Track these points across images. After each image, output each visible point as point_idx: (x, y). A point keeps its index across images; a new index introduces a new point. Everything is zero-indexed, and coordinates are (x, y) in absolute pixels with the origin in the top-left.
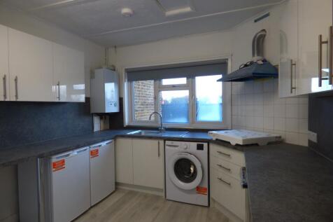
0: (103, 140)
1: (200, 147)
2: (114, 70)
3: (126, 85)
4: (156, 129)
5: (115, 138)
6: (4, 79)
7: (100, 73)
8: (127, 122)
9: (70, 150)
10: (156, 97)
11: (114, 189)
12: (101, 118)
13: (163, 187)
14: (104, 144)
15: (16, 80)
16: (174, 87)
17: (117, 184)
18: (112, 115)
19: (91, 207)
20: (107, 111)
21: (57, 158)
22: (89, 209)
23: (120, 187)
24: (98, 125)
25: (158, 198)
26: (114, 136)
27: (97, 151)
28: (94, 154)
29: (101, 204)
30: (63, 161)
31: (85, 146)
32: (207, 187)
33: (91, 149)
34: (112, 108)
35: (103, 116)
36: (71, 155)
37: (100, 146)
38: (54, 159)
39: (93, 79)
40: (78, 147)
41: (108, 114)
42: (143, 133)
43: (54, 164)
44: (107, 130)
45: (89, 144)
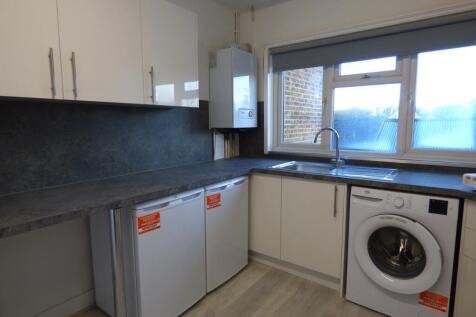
0: (229, 178)
1: (438, 208)
2: (250, 51)
3: (270, 78)
4: (326, 160)
5: (249, 174)
6: (51, 57)
7: (225, 57)
8: (269, 145)
9: (168, 195)
10: (327, 101)
11: (246, 263)
12: (226, 138)
13: (339, 274)
14: (230, 184)
15: (72, 60)
16: (367, 79)
17: (251, 253)
18: (244, 133)
19: (208, 294)
20: (237, 125)
21: (146, 209)
22: (204, 298)
23: (257, 259)
24: (220, 149)
25: (328, 293)
26: (248, 169)
27: (219, 196)
28: (213, 202)
29: (224, 288)
30: (157, 216)
31: (196, 188)
32: (447, 294)
33: (209, 194)
34: (244, 120)
35: (229, 133)
36: (171, 204)
37: (224, 187)
38: (141, 211)
39: (213, 69)
40: (184, 189)
41: (237, 129)
42: (301, 167)
43: (141, 221)
44: (236, 157)
45: (204, 184)
